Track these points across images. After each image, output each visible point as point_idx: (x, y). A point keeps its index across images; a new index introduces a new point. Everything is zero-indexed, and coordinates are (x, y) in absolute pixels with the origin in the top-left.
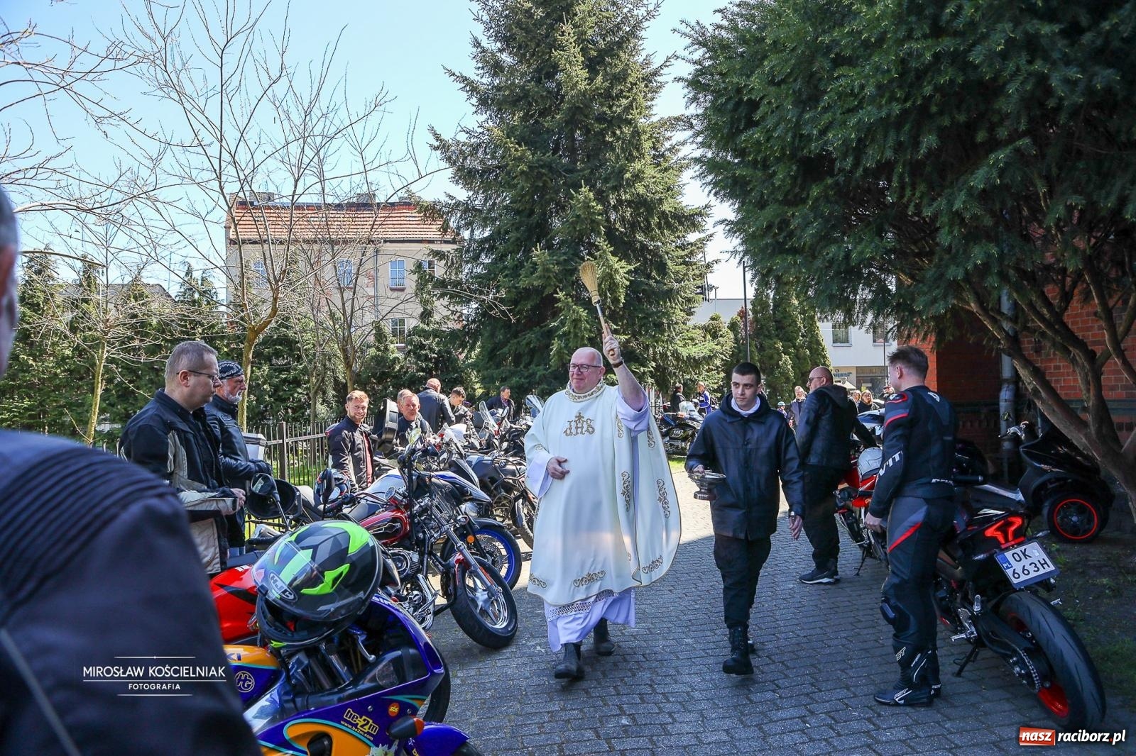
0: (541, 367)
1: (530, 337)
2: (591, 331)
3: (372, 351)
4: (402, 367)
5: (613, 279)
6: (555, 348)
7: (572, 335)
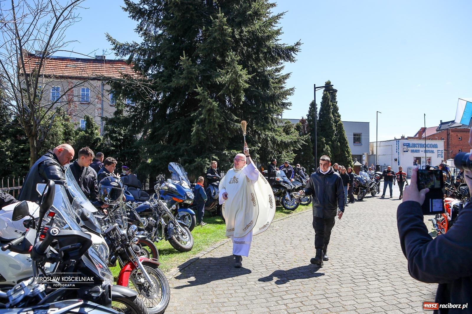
0: (184, 144)
1: (177, 123)
2: (220, 119)
3: (82, 133)
4: (102, 144)
5: (238, 83)
6: (194, 129)
7: (207, 122)
